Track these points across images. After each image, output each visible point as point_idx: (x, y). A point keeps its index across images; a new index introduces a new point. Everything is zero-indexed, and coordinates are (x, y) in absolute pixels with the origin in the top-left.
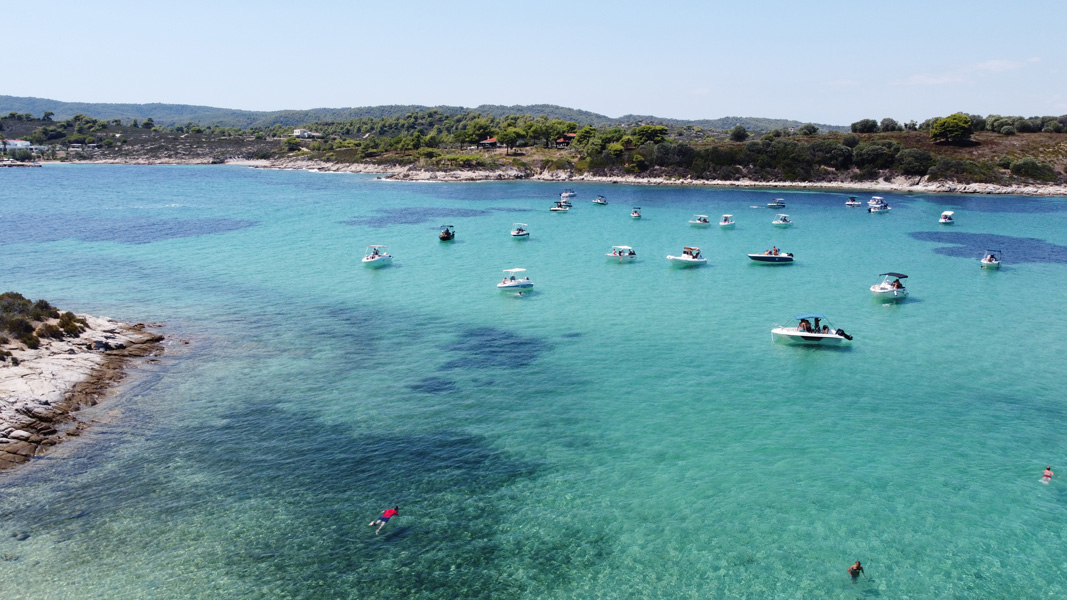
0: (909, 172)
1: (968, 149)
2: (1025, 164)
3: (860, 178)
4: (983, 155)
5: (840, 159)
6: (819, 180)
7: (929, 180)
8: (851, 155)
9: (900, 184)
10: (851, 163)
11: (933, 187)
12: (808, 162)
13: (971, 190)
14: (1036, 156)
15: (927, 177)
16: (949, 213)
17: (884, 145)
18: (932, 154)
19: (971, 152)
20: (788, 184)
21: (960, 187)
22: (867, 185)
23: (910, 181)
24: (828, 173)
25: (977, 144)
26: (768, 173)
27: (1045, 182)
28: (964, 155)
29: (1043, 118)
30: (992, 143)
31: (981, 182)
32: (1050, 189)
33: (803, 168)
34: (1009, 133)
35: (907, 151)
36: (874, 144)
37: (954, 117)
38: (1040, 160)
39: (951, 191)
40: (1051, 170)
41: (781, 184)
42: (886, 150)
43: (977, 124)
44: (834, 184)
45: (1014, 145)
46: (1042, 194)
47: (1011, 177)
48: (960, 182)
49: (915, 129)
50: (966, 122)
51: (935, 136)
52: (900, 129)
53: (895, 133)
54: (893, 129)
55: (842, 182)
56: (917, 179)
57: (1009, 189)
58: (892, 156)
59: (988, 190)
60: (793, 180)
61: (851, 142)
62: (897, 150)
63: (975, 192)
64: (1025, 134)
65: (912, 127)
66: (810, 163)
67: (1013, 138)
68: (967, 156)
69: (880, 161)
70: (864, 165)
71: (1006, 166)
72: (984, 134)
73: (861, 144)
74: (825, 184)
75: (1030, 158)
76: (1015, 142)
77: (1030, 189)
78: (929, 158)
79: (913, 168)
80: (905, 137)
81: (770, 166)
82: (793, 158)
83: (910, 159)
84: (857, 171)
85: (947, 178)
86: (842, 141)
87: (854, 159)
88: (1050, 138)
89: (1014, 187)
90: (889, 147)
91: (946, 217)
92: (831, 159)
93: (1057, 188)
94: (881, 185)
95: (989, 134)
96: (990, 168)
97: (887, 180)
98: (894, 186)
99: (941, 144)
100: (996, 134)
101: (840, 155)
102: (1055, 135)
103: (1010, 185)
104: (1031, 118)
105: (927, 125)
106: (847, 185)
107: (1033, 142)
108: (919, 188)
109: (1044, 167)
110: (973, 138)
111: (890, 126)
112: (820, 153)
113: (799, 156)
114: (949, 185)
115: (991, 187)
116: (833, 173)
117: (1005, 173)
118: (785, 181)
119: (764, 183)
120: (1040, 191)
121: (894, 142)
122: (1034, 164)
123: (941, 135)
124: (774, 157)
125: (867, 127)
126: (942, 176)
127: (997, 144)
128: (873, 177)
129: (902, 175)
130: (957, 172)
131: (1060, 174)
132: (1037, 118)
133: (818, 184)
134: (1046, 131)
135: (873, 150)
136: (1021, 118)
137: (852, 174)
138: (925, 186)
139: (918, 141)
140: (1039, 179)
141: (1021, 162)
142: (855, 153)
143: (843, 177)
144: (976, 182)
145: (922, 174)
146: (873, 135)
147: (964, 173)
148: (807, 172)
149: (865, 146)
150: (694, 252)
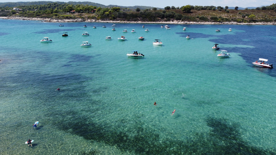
0: (178, 19)
1: (190, 14)
2: (202, 17)
3: (166, 21)
4: (193, 15)
5: (162, 16)
6: (157, 21)
7: (182, 21)
8: (164, 15)
9: (175, 22)
11: (182, 23)
12: (154, 17)
13: (190, 23)
14: (204, 15)
15: (181, 20)
16: (185, 28)
17: (172, 13)
18: (182, 15)
19: (191, 14)
20: (150, 22)
21: (188, 23)
22: (168, 22)
23: (177, 21)
24: (159, 19)
25: (192, 12)
26: (145, 20)
27: (206, 21)
28: (189, 15)
29: (207, 6)
30: (195, 12)
31: (193, 21)
32: (207, 23)
33: (153, 18)
34: (199, 10)
35: (177, 14)
36: (169, 12)
37: (187, 6)
38: (205, 16)
39: (186, 23)
40: (207, 19)
41: (148, 22)
42: (172, 14)
43: (192, 8)
44: (160, 22)
45: (200, 13)
46: (205, 24)
47: (199, 20)
48: (188, 21)
49: (179, 9)
50: (190, 7)
51: (183, 10)
52: (176, 9)
53: (174, 10)
54: (174, 9)
55: (162, 22)
56: (179, 21)
57: (198, 23)
58: (173, 15)
59: (194, 23)
60: (151, 22)
61: (164, 12)
62: (175, 14)
63: (191, 24)
64: (202, 10)
65: (178, 8)
66: (155, 17)
67: (200, 11)
68: (190, 15)
69: (171, 17)
70: (167, 17)
71: (198, 18)
72: (194, 10)
73: (167, 12)
74: (158, 22)
75: (203, 16)
76: (200, 12)
77: (203, 23)
78: (181, 16)
79: (178, 18)
80: (177, 11)
81: (146, 18)
82: (151, 16)
83: (177, 16)
84: (166, 19)
85: (186, 20)
86: (162, 12)
87: (165, 16)
88: (208, 11)
89: (200, 22)
90: (173, 13)
91: (184, 29)
92: (160, 16)
93: (208, 23)
94: (171, 22)
95: (195, 10)
96: (195, 18)
97: (172, 21)
98: (174, 23)
99: (184, 12)
100: (196, 10)
101: (162, 15)
102: (209, 10)
103: (199, 22)
104: (204, 6)
105: (182, 8)
106: (163, 22)
107: (204, 12)
108: (179, 23)
110: (191, 11)
111: (173, 8)
112: (157, 15)
113: (152, 15)
114: (186, 22)
115: (195, 23)
116: (160, 19)
117: (198, 19)
118: (149, 22)
119: (144, 22)
120: (205, 23)
121: (174, 12)
122: (204, 17)
123: (184, 10)
124: (146, 16)
125: (168, 8)
126: (184, 20)
127: (196, 12)
128: (169, 20)
129: (176, 20)
130: (187, 19)
131: (209, 19)
132: (205, 6)
133: (157, 22)
134: (207, 10)
135: (169, 14)
136: (202, 6)
137: (164, 20)
138: (181, 22)
139: (179, 12)
140: (205, 20)
141: (201, 17)
142: (165, 14)
143: (162, 20)
144: (191, 21)
145: (180, 20)
146: (169, 10)
147: (189, 19)
148: (154, 19)
149: (167, 13)
150: (124, 37)
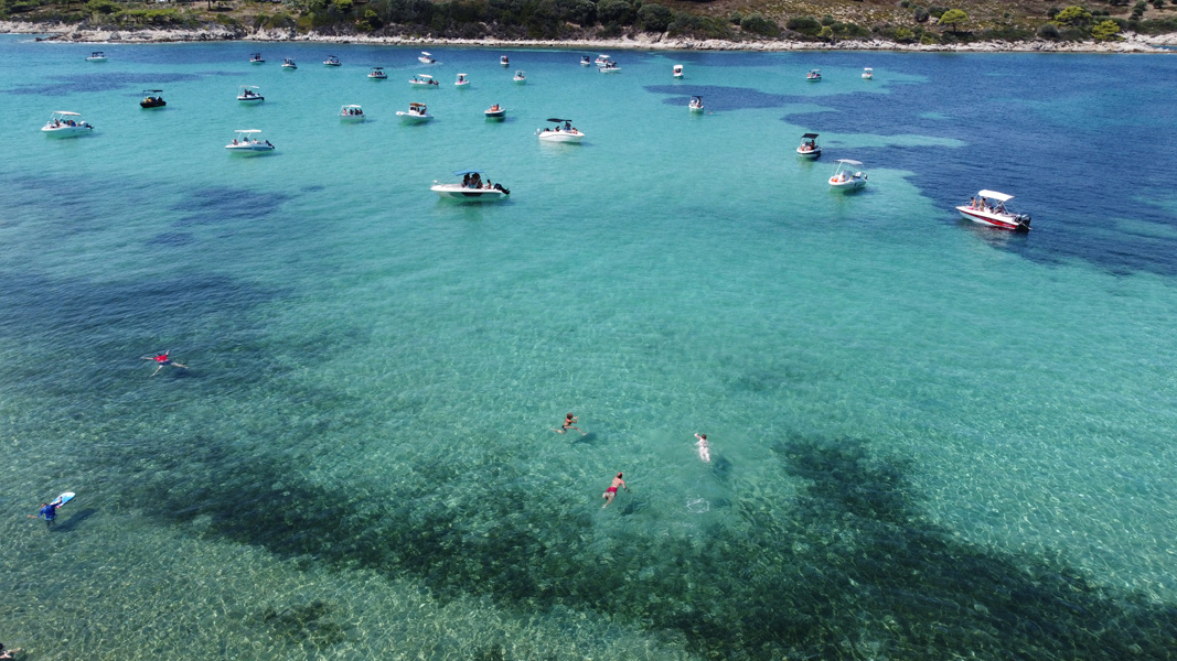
0: (652, 29)
1: (706, 5)
2: (753, 19)
3: (605, 36)
4: (717, 11)
5: (585, 15)
6: (565, 38)
7: (669, 37)
8: (595, 11)
9: (643, 41)
10: (596, 19)
11: (673, 44)
12: (553, 18)
13: (706, 47)
14: (763, 13)
15: (667, 33)
16: (680, 67)
18: (671, 10)
19: (707, 8)
20: (534, 42)
21: (697, 43)
22: (611, 43)
23: (652, 38)
24: (573, 30)
26: (513, 30)
27: (770, 38)
31: (715, 38)
32: (774, 45)
33: (548, 25)
35: (648, 6)
38: (766, 16)
39: (689, 47)
40: (775, 26)
41: (527, 42)
42: (628, 6)
44: (580, 42)
45: (745, 1)
46: (767, 50)
47: (741, 33)
48: (697, 39)
55: (588, 39)
56: (658, 36)
57: (739, 45)
58: (634, 12)
59: (721, 46)
60: (539, 39)
62: (639, 5)
63: (710, 48)
66: (555, 20)
68: (703, 12)
69: (623, 17)
70: (608, 21)
71: (737, 22)
74: (571, 42)
75: (758, 14)
77: (757, 45)
78: (668, 14)
79: (654, 24)
81: (515, 23)
82: (538, 14)
83: (651, 14)
84: (601, 27)
85: (686, 34)
87: (598, 15)
89: (744, 42)
90: (631, 2)
91: (677, 71)
92: (576, 14)
93: (780, 43)
94: (625, 43)
96: (723, 24)
97: (631, 37)
98: (637, 44)
101: (585, 11)
103: (741, 41)
106: (593, 43)
108: (660, 45)
109: (770, 23)
112: (565, 9)
113: (544, 12)
114: (688, 41)
115: (724, 43)
116: (579, 30)
117: (736, 29)
118: (531, 39)
119: (510, 42)
120: (766, 46)
122: (760, 20)
124: (518, 13)
126: (680, 32)
128: (617, 34)
129: (644, 31)
130: (694, 29)
131: (783, 29)
133: (565, 42)
135: (615, 6)
137: (596, 31)
138: (666, 43)
140: (765, 34)
141: (749, 18)
142: (598, 8)
143: (588, 34)
144: (711, 38)
145: (663, 31)
147: (700, 30)
148: (552, 29)
149: (608, 2)
150: (421, 109)
